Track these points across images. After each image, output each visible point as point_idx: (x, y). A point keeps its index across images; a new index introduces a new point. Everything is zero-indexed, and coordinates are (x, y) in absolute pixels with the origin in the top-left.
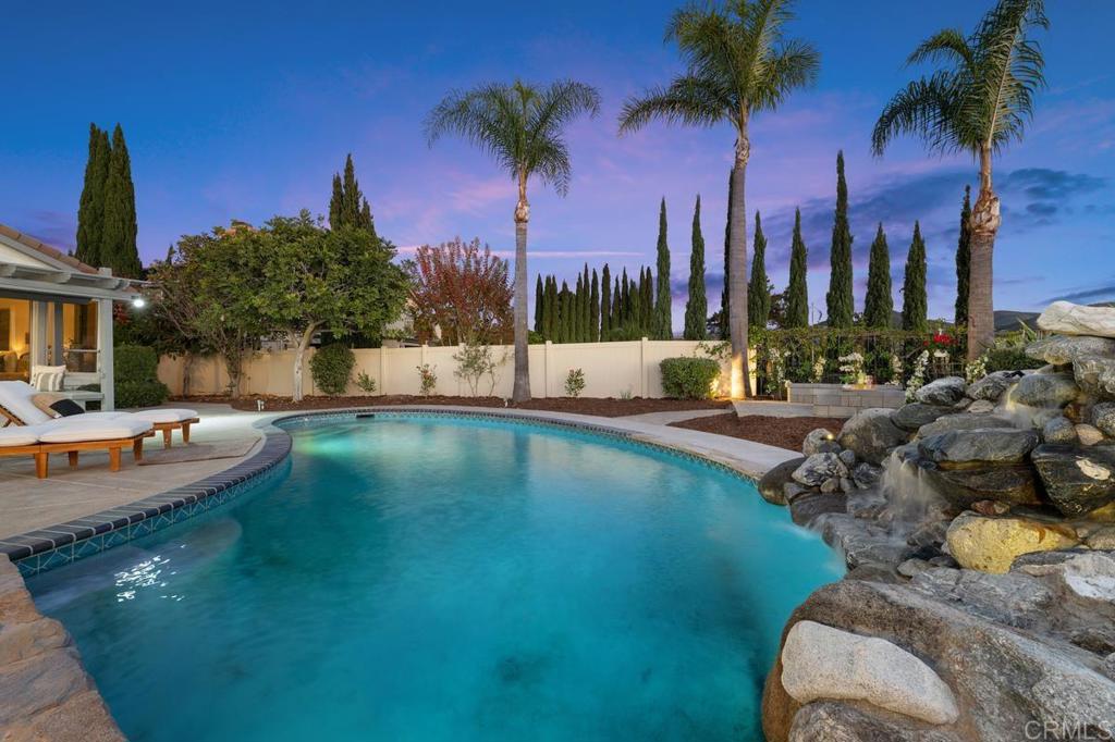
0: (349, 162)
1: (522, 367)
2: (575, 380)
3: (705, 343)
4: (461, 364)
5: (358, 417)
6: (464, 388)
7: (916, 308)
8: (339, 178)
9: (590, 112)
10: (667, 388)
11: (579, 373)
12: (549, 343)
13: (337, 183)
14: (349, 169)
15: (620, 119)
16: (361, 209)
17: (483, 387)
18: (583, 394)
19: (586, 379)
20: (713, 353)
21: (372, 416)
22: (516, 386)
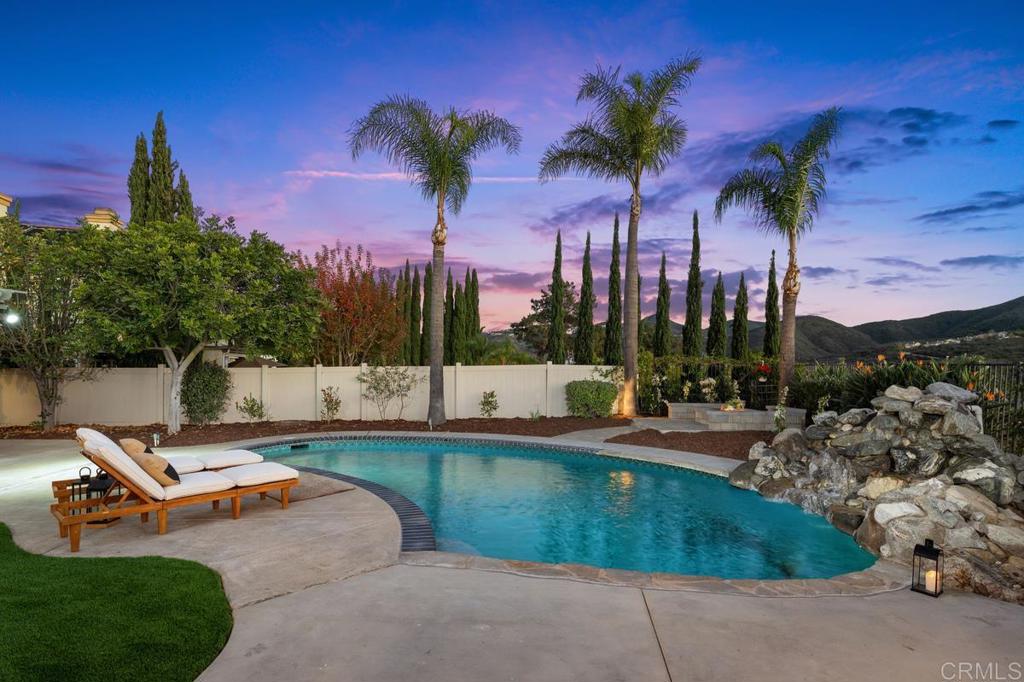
0: (159, 123)
1: (437, 391)
2: (489, 401)
3: (599, 367)
4: (365, 386)
5: (293, 447)
6: (371, 412)
7: (741, 341)
8: (143, 141)
9: (506, 146)
10: (571, 408)
11: (492, 395)
12: (458, 364)
13: (141, 148)
14: (160, 132)
15: (542, 163)
16: (176, 183)
17: (392, 410)
18: (496, 414)
19: (499, 400)
20: (606, 376)
21: (307, 446)
22: (432, 408)
